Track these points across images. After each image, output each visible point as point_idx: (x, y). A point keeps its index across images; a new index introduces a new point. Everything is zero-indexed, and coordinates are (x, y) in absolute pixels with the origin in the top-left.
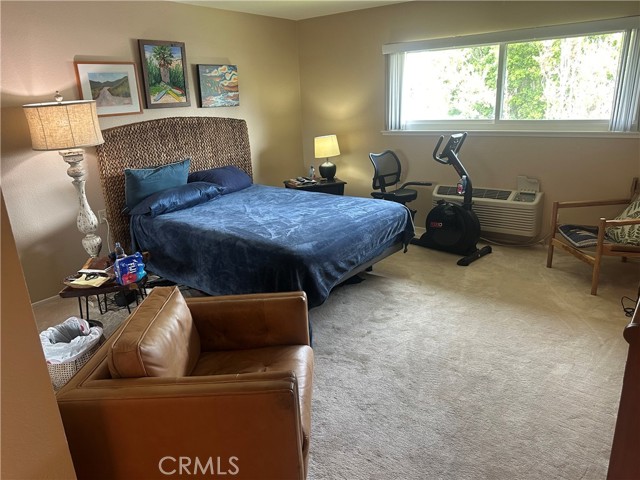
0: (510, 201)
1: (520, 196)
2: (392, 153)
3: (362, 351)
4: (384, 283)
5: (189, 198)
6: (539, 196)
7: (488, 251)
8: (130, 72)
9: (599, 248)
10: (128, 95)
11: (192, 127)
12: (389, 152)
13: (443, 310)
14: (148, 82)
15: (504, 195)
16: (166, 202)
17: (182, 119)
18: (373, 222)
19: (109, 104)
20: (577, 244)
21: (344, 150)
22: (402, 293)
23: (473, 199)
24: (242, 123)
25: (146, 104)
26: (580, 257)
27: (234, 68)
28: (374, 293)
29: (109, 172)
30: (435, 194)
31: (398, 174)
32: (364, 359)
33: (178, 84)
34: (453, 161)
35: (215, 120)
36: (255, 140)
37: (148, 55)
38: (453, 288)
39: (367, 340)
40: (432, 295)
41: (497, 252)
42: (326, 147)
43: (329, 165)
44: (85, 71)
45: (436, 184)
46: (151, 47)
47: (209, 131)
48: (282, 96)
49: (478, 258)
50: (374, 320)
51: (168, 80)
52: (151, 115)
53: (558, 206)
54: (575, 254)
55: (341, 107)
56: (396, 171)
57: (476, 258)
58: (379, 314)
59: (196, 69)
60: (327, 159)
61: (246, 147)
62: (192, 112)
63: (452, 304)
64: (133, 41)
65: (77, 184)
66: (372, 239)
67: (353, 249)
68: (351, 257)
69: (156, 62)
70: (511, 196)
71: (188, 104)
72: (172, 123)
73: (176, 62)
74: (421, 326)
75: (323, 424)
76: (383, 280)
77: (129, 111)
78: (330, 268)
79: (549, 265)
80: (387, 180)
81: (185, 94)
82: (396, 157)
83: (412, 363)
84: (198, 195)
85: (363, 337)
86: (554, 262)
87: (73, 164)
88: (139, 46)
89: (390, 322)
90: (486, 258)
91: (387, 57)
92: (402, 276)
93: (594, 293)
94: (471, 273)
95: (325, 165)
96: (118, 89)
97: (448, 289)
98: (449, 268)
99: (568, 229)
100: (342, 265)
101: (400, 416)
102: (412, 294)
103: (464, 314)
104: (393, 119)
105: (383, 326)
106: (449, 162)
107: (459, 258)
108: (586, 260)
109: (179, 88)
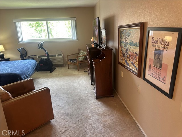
0: (57, 56)
1: (59, 55)
2: (23, 48)
6: (62, 55)
9: (78, 62)
15: (55, 56)
18: (30, 64)
20: (73, 62)
21: (6, 49)
26: (75, 64)
30: (38, 58)
31: (26, 54)
34: (42, 48)
38: (53, 77)
41: (57, 69)
43: (2, 54)
45: (37, 55)
53: (68, 56)
54: (73, 64)
57: (53, 70)
60: (1, 52)
63: (54, 79)
66: (32, 68)
67: (29, 71)
68: (29, 73)
74: (51, 85)
78: (25, 77)
79: (69, 68)
80: (24, 56)
86: (69, 67)
90: (55, 70)
91: (15, 23)
93: (79, 71)
94: (54, 73)
97: (52, 77)
98: (48, 74)
99: (70, 60)
100: (27, 76)
101: (58, 99)
102: (44, 81)
104: (20, 39)
106: (42, 49)
107: (50, 71)
108: (76, 65)
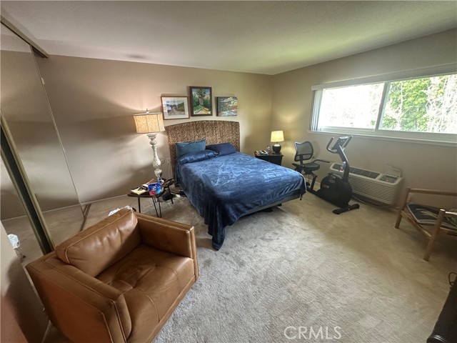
0: (377, 180)
1: (385, 178)
2: (310, 143)
3: (244, 258)
4: (283, 215)
5: (199, 157)
6: (399, 179)
7: (357, 207)
8: (185, 100)
10: (183, 110)
11: (211, 125)
12: (307, 142)
13: (306, 242)
14: (193, 105)
15: (374, 176)
16: (188, 158)
17: (207, 121)
18: (277, 183)
19: (175, 114)
20: (418, 221)
21: (287, 139)
22: (288, 224)
23: (350, 173)
24: (237, 124)
25: (192, 114)
26: (419, 230)
27: (236, 98)
28: (273, 220)
29: (172, 143)
30: (331, 168)
31: (312, 154)
32: (242, 264)
33: (207, 105)
34: (339, 152)
35: (223, 122)
36: (244, 132)
37: (193, 93)
38: (321, 228)
39: (251, 251)
40: (305, 230)
41: (363, 209)
42: (277, 137)
43: (278, 145)
44: (165, 101)
45: (333, 162)
46: (195, 90)
47: (219, 127)
48: (261, 111)
49: (347, 210)
50: (263, 239)
51: (202, 104)
52: (193, 119)
53: (410, 191)
54: (416, 226)
55: (289, 117)
56: (311, 152)
58: (268, 235)
59: (217, 99)
60: (277, 143)
61: (238, 135)
62: (214, 118)
64: (187, 87)
65: (153, 147)
66: (272, 193)
67: (257, 198)
68: (256, 201)
69: (197, 96)
70: (379, 177)
71: (211, 115)
72: (202, 123)
73: (207, 96)
75: (194, 302)
76: (283, 213)
77: (184, 117)
78: (240, 207)
79: (397, 227)
80: (304, 157)
81: (211, 110)
82: (311, 145)
83: (266, 276)
84: (204, 156)
85: (251, 248)
87: (152, 139)
88: (191, 89)
89: (271, 243)
91: (314, 91)
92: (295, 212)
93: (427, 259)
94: (338, 220)
95: (276, 145)
96: (180, 108)
97: (318, 228)
98: (326, 214)
99: (415, 208)
100: (249, 205)
102: (294, 227)
103: (318, 249)
104: (314, 125)
105: (265, 244)
106: (336, 152)
109: (208, 108)
